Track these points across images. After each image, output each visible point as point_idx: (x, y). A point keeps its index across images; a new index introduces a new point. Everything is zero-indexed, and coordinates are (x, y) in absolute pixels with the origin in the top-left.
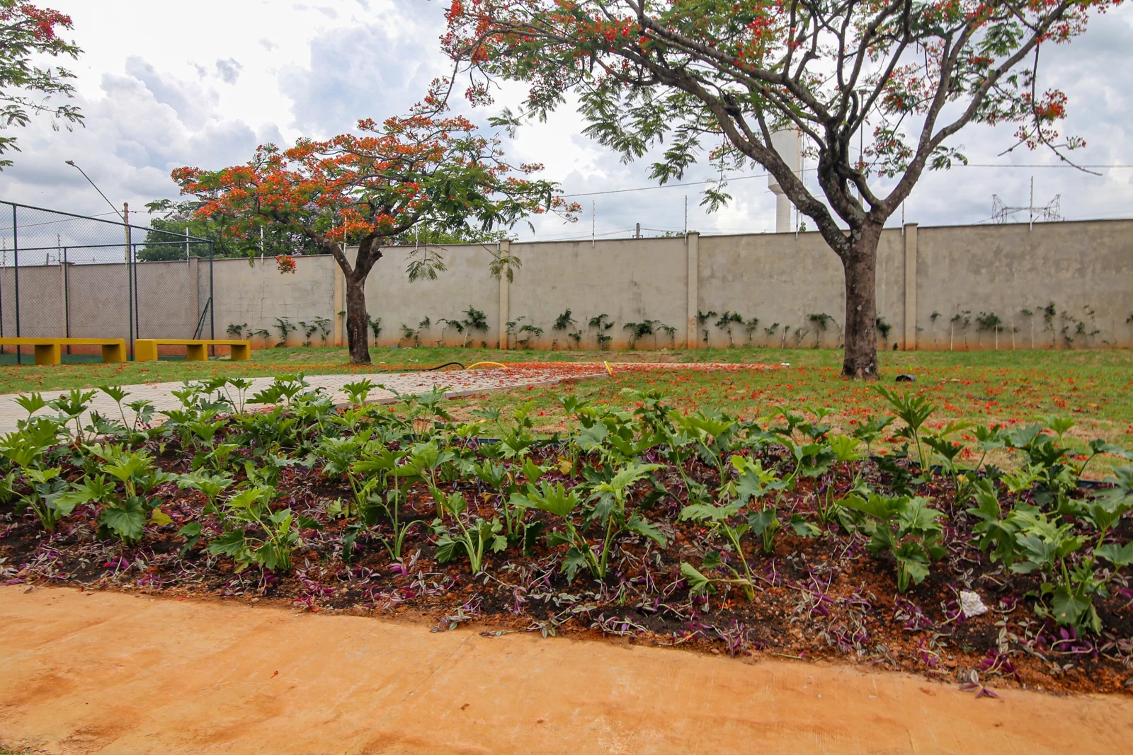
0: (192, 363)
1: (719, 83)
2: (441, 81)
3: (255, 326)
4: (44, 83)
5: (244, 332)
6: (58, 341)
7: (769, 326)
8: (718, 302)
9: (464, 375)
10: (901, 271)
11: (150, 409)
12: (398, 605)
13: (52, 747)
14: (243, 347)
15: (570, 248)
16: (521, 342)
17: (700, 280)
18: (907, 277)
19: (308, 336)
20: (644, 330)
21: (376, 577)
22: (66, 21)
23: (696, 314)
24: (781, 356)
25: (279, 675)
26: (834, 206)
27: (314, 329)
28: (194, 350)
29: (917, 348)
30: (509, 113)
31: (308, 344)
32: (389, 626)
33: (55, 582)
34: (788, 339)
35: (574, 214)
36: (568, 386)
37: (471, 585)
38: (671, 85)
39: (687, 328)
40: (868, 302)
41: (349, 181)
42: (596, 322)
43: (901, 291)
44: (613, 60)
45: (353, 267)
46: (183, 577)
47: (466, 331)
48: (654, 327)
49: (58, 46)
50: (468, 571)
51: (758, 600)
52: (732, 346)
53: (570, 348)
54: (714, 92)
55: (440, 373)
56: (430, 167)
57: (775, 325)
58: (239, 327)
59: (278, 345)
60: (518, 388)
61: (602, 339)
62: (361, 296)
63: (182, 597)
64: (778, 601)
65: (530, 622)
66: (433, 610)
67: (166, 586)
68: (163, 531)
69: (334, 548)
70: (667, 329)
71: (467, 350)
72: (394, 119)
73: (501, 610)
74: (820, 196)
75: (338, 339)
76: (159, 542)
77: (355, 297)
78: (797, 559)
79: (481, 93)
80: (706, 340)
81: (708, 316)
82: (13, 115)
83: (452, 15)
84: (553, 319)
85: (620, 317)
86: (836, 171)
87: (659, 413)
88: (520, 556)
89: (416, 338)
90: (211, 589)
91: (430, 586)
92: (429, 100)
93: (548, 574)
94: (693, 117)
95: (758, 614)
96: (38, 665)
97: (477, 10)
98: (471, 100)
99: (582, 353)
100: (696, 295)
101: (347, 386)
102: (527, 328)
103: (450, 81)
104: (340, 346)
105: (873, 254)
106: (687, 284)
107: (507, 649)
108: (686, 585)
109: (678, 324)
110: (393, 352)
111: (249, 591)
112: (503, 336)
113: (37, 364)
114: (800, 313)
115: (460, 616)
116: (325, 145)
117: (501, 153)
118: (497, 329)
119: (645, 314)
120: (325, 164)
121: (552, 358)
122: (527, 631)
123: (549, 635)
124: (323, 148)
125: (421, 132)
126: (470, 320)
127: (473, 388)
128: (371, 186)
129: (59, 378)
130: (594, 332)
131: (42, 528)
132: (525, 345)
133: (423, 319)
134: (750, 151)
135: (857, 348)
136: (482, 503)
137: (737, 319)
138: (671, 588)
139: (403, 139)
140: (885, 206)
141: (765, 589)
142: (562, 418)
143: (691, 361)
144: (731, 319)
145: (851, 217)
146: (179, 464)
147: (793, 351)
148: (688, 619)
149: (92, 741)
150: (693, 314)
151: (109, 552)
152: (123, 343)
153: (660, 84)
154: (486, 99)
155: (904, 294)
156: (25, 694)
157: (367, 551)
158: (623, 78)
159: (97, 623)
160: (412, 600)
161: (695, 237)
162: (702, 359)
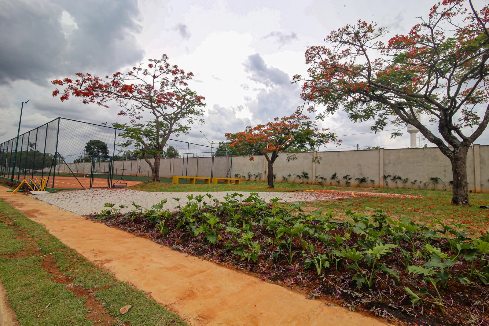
0: (226, 185)
1: (395, 99)
2: (300, 107)
3: (242, 175)
4: (198, 113)
5: (239, 176)
6: (195, 178)
7: (413, 181)
8: (392, 172)
9: (303, 194)
10: (472, 162)
11: (218, 201)
12: (292, 284)
13: (192, 321)
14: (239, 180)
15: (337, 154)
16: (319, 183)
17: (385, 165)
18: (475, 164)
19: (256, 178)
20: (363, 180)
21: (284, 271)
22: (204, 98)
23: (383, 176)
24: (419, 192)
25: (257, 307)
26: (446, 140)
27: (257, 176)
28: (226, 181)
29: (481, 192)
30: (321, 114)
31: (256, 180)
32: (290, 292)
33: (193, 255)
34: (421, 186)
35: (340, 143)
36: (340, 201)
37: (318, 280)
38: (377, 101)
39: (379, 181)
40: (463, 176)
41: (271, 135)
42: (345, 177)
43: (473, 170)
44: (356, 95)
45: (270, 159)
46: (226, 259)
47: (302, 179)
48: (367, 180)
49: (202, 104)
50: (316, 274)
51: (447, 313)
52: (397, 188)
53: (336, 186)
54: (393, 102)
55: (296, 193)
56: (294, 130)
57: (415, 181)
58: (237, 175)
59: (248, 180)
60: (323, 201)
61: (347, 183)
62: (272, 168)
63: (226, 266)
64: (457, 316)
65: (343, 303)
66: (305, 288)
67: (221, 261)
68: (220, 241)
69: (270, 256)
70: (371, 181)
71: (302, 184)
72: (285, 117)
73: (331, 294)
74: (439, 136)
75: (264, 179)
76: (219, 245)
77: (270, 168)
78: (462, 295)
79: (313, 108)
80: (387, 185)
81: (388, 177)
82: (190, 121)
83: (304, 87)
84: (331, 176)
85: (354, 176)
86: (447, 128)
87: (382, 217)
88: (335, 270)
89: (286, 180)
90: (234, 265)
91: (304, 279)
92: (296, 113)
93: (348, 281)
94: (384, 111)
95: (448, 321)
96: (188, 285)
97: (312, 85)
98: (309, 111)
99: (341, 187)
100: (383, 169)
101: (271, 200)
102: (322, 178)
103: (303, 106)
104: (264, 181)
105: (465, 157)
106: (379, 165)
107: (336, 314)
108: (409, 298)
109: (376, 179)
110: (279, 184)
111: (245, 268)
112: (314, 180)
113: (190, 183)
114: (426, 177)
115: (316, 294)
116: (265, 125)
117: (316, 125)
118: (312, 178)
119: (363, 175)
120: (264, 131)
121: (330, 189)
122: (342, 306)
123: (352, 310)
124: (264, 126)
125: (292, 120)
126: (303, 175)
127: (308, 200)
128: (276, 136)
129: (195, 188)
130: (345, 180)
131: (190, 236)
132: (321, 184)
133: (289, 174)
134: (409, 121)
135: (458, 193)
136: (317, 245)
137: (400, 178)
138: (402, 298)
139: (286, 123)
140: (470, 139)
141: (449, 307)
142: (341, 214)
143: (382, 192)
144: (397, 178)
145: (454, 144)
146: (224, 219)
147: (424, 191)
148: (414, 316)
149: (202, 321)
150: (382, 176)
151: (206, 247)
152: (209, 178)
153: (372, 101)
154: (314, 110)
155: (474, 171)
156: (185, 296)
157: (280, 260)
158: (359, 100)
159: (203, 272)
160: (297, 283)
161: (383, 150)
162: (386, 192)
